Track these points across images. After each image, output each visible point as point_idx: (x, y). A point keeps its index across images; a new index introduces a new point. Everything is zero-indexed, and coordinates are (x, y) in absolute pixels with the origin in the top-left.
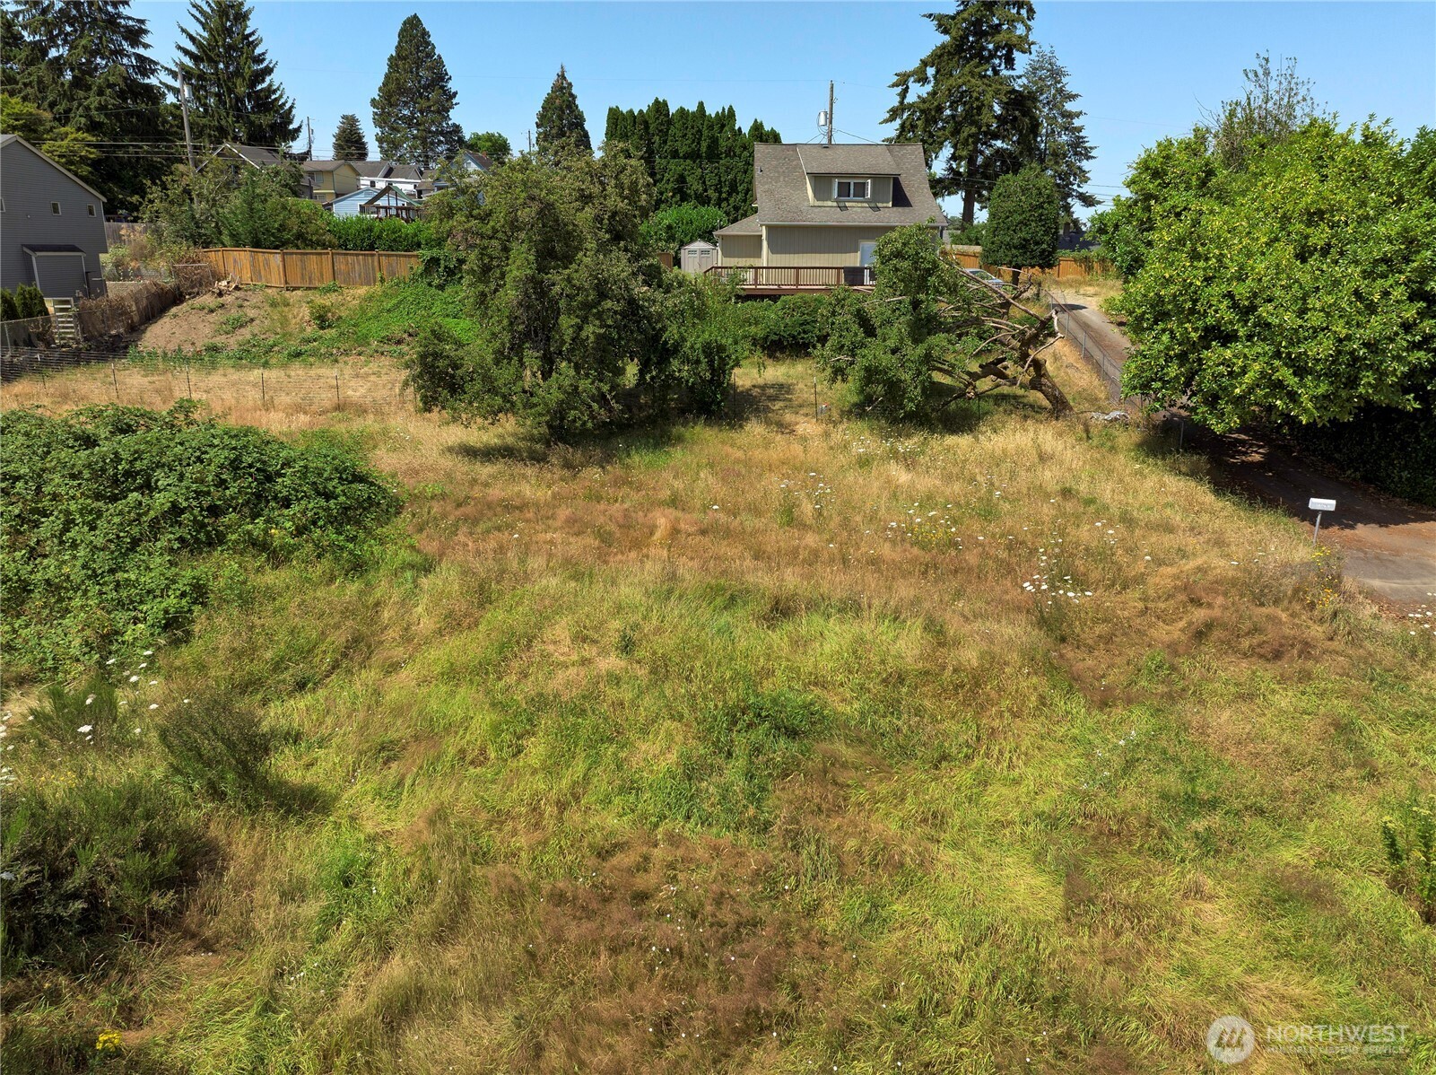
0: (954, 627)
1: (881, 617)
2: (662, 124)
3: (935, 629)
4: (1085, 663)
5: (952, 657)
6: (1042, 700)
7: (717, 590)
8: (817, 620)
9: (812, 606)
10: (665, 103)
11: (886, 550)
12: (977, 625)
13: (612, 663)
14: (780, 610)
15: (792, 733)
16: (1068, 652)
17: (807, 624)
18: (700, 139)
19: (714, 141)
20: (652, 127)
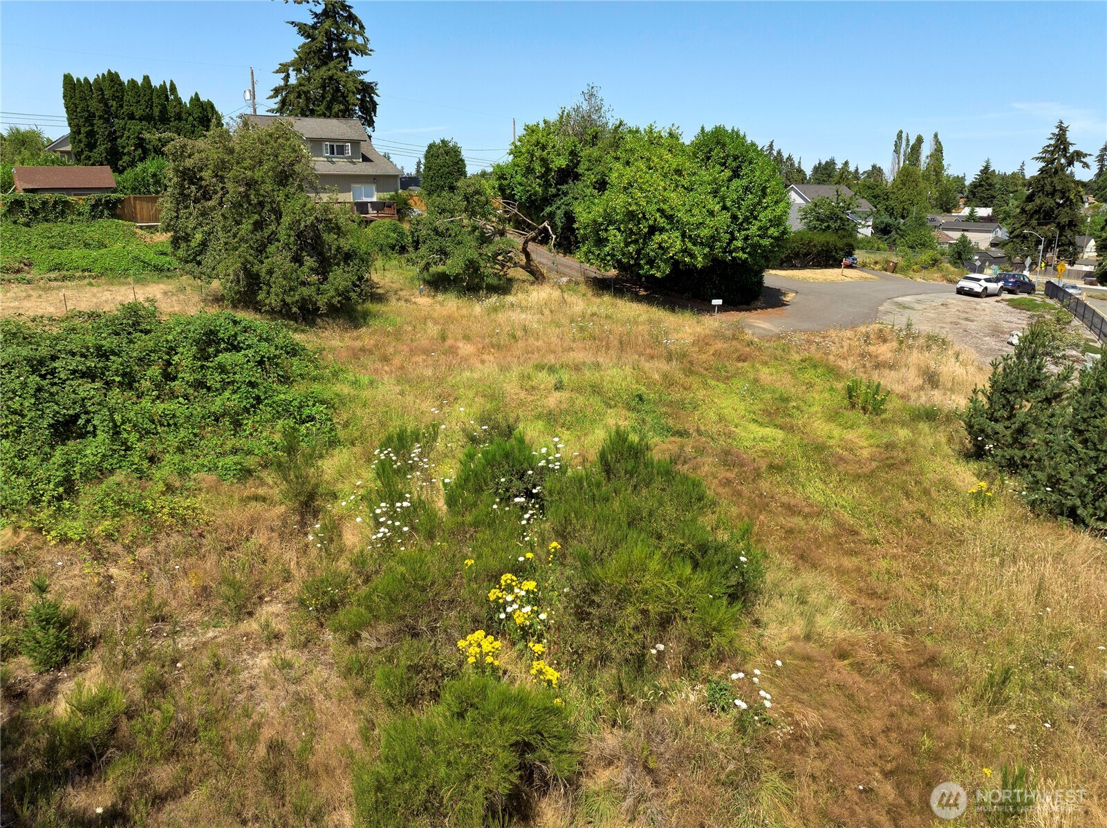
2: (117, 91)
10: (117, 75)
18: (152, 106)
19: (164, 108)
20: (107, 93)
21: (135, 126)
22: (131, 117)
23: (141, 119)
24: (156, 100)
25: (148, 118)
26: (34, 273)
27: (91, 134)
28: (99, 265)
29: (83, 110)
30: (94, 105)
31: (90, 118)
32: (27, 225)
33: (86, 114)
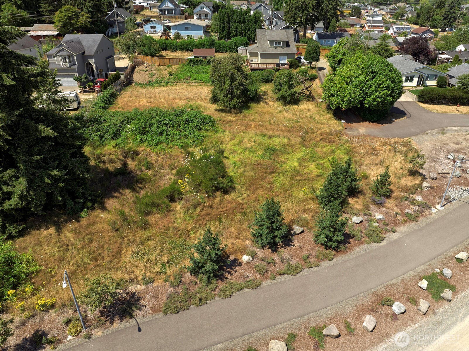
0: (291, 139)
1: (282, 138)
3: (289, 139)
4: (306, 143)
5: (291, 142)
6: (300, 147)
7: (262, 134)
8: (275, 138)
9: (274, 136)
11: (283, 128)
12: (294, 139)
13: (253, 144)
14: (270, 137)
15: (273, 151)
16: (304, 142)
17: (274, 139)
18: (241, 18)
19: (244, 18)
20: (230, 14)
21: (235, 25)
22: (235, 22)
23: (237, 22)
24: (242, 16)
25: (239, 22)
26: (190, 80)
27: (224, 27)
28: (204, 79)
29: (222, 20)
30: (226, 19)
31: (223, 23)
32: (193, 66)
33: (223, 22)
